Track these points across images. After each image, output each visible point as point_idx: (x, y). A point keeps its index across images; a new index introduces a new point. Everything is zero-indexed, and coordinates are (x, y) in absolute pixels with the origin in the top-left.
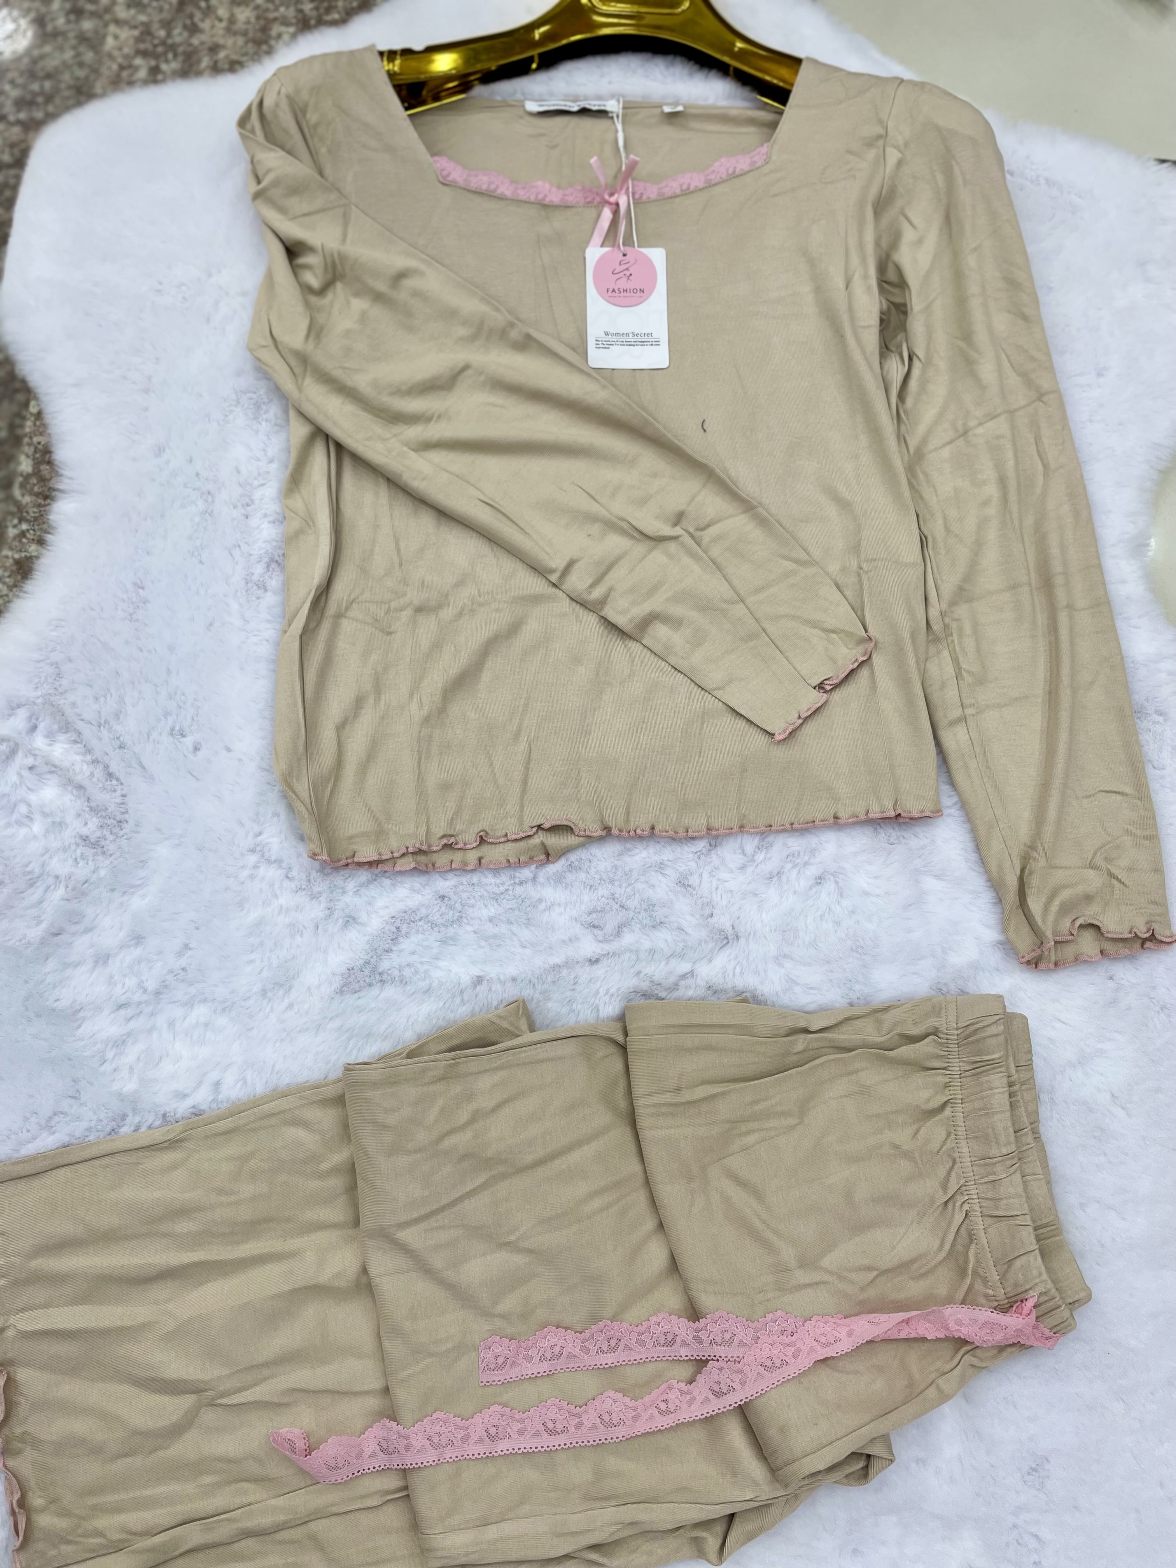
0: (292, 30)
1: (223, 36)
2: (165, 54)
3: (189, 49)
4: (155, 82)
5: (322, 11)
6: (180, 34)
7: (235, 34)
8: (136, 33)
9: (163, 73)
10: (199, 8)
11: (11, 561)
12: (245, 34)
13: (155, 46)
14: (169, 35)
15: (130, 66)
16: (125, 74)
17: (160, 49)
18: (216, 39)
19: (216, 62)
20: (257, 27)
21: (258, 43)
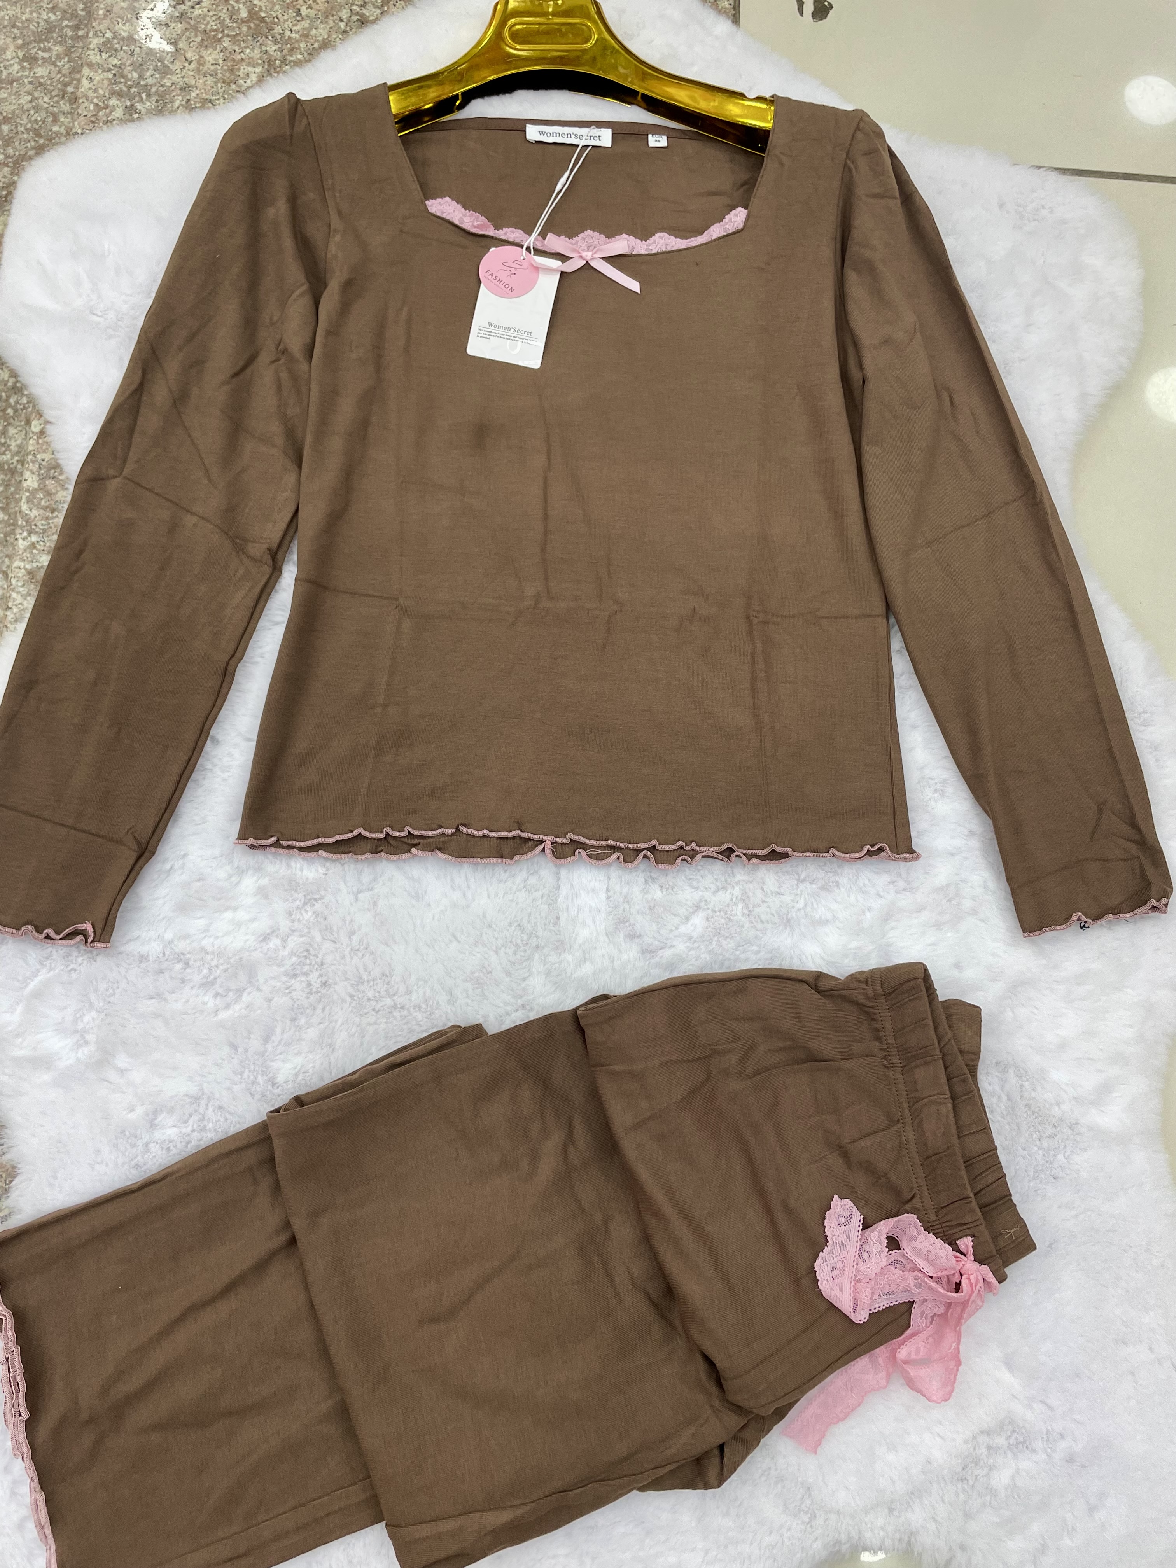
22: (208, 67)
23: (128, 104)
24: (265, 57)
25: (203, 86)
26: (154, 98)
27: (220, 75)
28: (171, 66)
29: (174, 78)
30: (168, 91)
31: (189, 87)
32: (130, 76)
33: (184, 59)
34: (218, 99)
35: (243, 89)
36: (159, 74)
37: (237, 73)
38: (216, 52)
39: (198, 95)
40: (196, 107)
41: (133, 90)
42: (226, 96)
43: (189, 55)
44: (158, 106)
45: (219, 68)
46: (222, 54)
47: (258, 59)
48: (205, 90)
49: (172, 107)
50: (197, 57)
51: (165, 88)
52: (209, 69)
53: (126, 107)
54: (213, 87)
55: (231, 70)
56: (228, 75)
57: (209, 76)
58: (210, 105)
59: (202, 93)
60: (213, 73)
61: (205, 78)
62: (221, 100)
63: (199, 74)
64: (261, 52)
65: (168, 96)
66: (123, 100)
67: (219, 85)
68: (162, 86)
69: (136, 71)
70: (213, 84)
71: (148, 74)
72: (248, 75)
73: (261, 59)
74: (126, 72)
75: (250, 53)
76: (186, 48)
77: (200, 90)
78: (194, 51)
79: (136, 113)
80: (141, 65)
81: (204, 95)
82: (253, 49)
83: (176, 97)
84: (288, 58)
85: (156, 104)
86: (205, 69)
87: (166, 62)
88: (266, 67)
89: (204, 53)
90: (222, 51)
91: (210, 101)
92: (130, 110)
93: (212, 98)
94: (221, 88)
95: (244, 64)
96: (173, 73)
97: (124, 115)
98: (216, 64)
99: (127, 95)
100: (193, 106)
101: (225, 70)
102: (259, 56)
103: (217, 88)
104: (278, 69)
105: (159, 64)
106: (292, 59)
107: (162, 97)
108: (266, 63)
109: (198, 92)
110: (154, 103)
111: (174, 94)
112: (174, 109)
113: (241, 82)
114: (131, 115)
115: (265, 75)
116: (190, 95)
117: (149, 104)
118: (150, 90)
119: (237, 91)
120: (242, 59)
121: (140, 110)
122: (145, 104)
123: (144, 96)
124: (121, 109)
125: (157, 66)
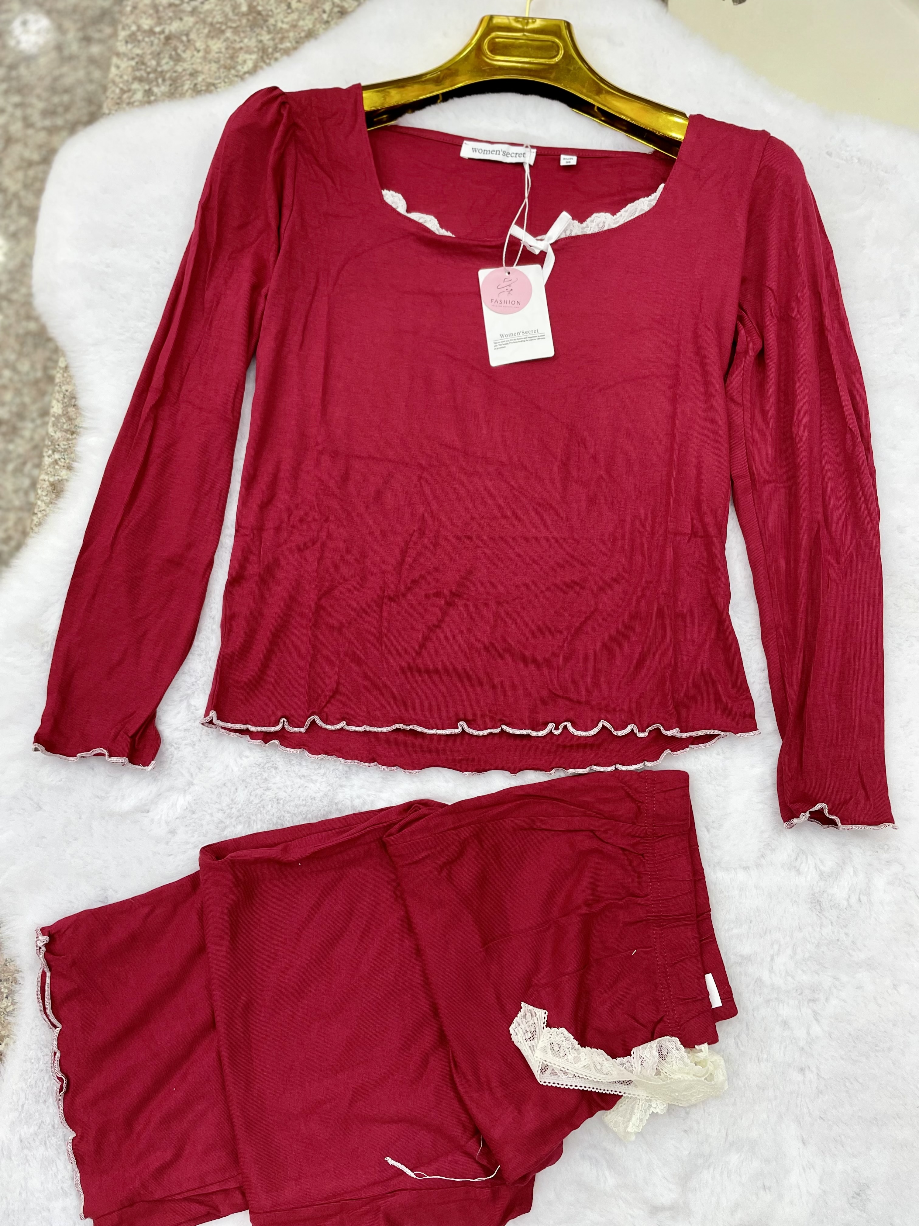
0: (254, 57)
1: (201, 63)
2: (156, 79)
3: (175, 75)
4: (149, 102)
5: (277, 41)
6: (167, 63)
7: (210, 62)
8: (133, 63)
9: (156, 95)
10: (182, 42)
11: (47, 483)
12: (217, 61)
13: (149, 73)
14: (158, 64)
15: (129, 90)
16: (125, 96)
17: (152, 76)
18: (194, 66)
19: (196, 85)
20: (227, 55)
21: (228, 68)
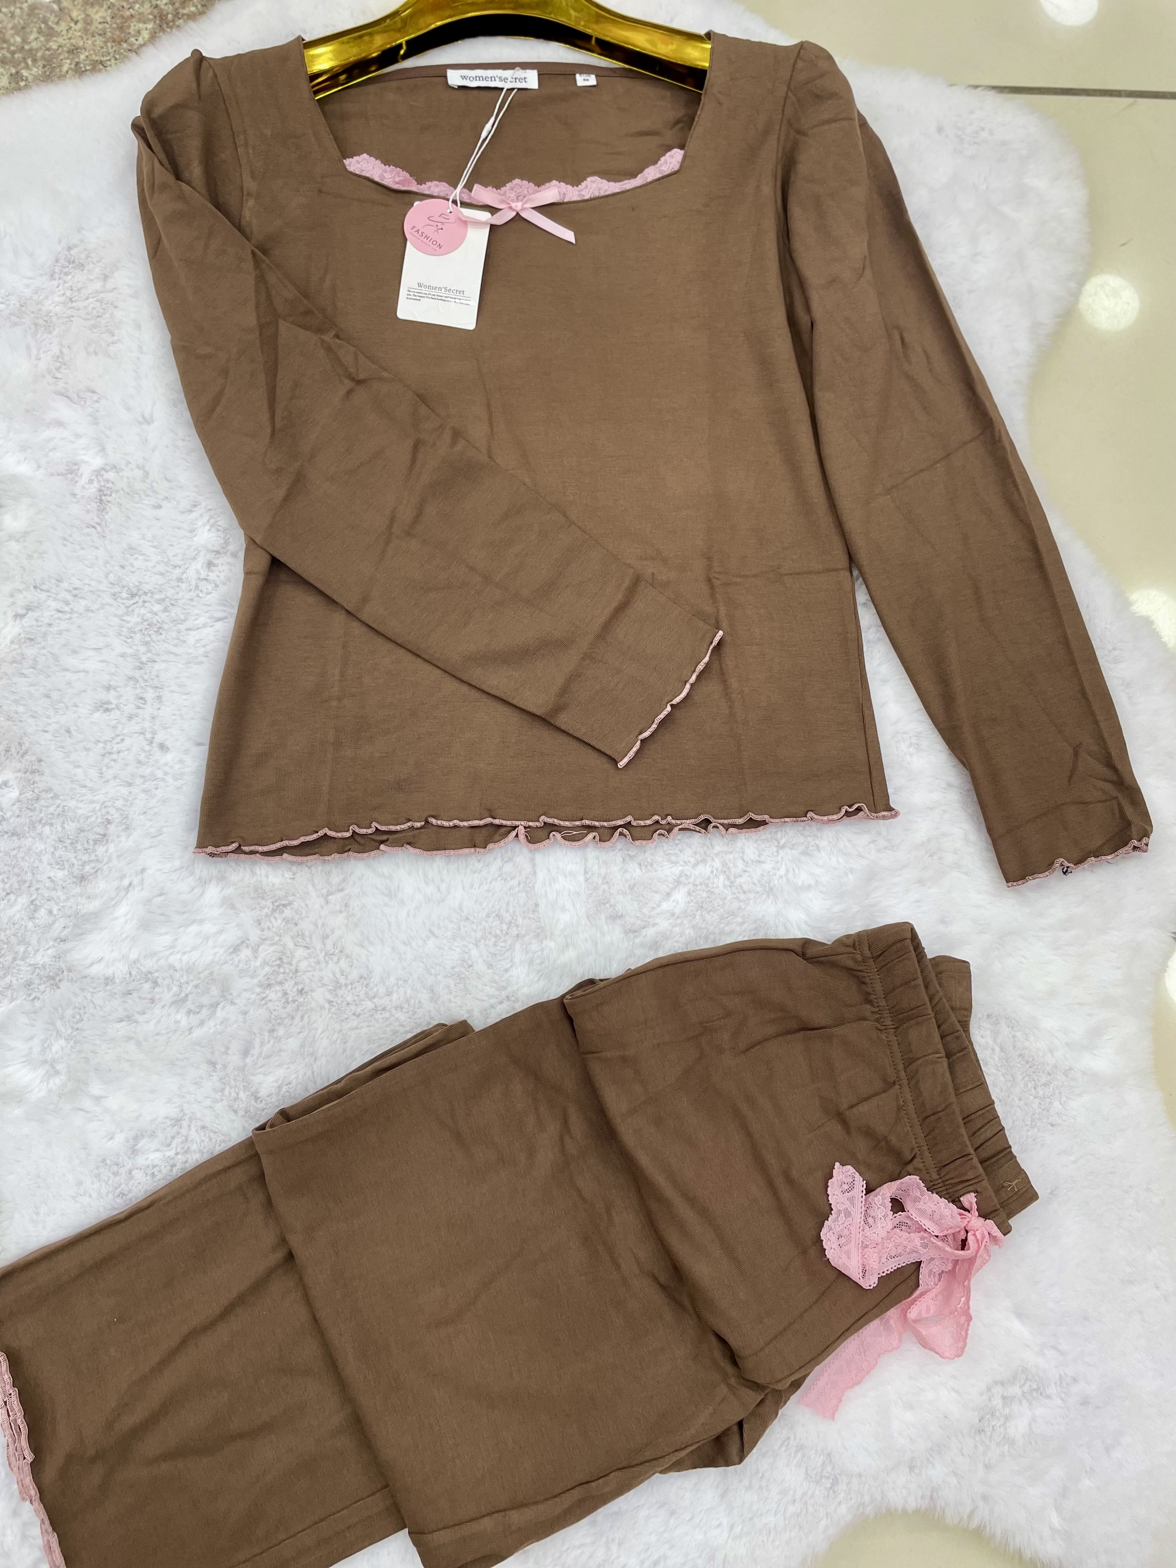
22: (96, 26)
23: (13, 71)
24: (156, 11)
25: (92, 46)
26: (41, 63)
27: (109, 34)
28: (57, 28)
29: (60, 40)
30: (55, 55)
31: (77, 49)
32: (12, 40)
33: (69, 19)
34: (109, 60)
35: (135, 47)
36: (43, 36)
37: (127, 31)
38: (103, 9)
39: (87, 57)
40: (86, 70)
41: (17, 56)
42: (117, 56)
43: (74, 14)
44: (45, 72)
45: (107, 26)
46: (110, 11)
47: (149, 14)
48: (94, 51)
49: (61, 71)
50: (83, 16)
51: (51, 52)
52: (97, 28)
53: (11, 75)
54: (102, 48)
55: (121, 28)
56: (117, 33)
57: (97, 37)
58: (101, 67)
59: (91, 55)
60: (100, 32)
61: (94, 39)
62: (113, 60)
63: (86, 34)
64: (151, 6)
65: (55, 60)
66: (7, 67)
67: (109, 45)
68: (48, 49)
69: (18, 35)
70: (102, 44)
71: (32, 37)
72: (139, 32)
73: (151, 13)
74: (7, 36)
75: (139, 8)
76: (71, 7)
77: (89, 51)
78: (79, 10)
79: (23, 80)
80: (23, 28)
81: (94, 56)
82: (142, 4)
83: (64, 61)
84: (182, 11)
85: (43, 70)
86: (93, 28)
87: (50, 23)
88: (158, 22)
89: (91, 11)
90: (109, 8)
91: (101, 62)
92: (16, 77)
93: (103, 59)
94: (112, 47)
95: (134, 20)
96: (59, 34)
97: (10, 83)
98: (104, 22)
99: (10, 62)
100: (83, 69)
101: (114, 28)
102: (149, 11)
103: (107, 48)
104: (171, 24)
105: (43, 26)
106: (185, 12)
107: (49, 61)
108: (158, 18)
109: (87, 53)
110: (40, 68)
111: (62, 57)
112: (63, 73)
113: (133, 40)
114: (17, 83)
115: (157, 31)
116: (79, 57)
117: (35, 70)
118: (35, 55)
119: (130, 50)
120: (132, 16)
121: (26, 77)
122: (31, 70)
123: (29, 62)
124: (6, 77)
125: (40, 28)
